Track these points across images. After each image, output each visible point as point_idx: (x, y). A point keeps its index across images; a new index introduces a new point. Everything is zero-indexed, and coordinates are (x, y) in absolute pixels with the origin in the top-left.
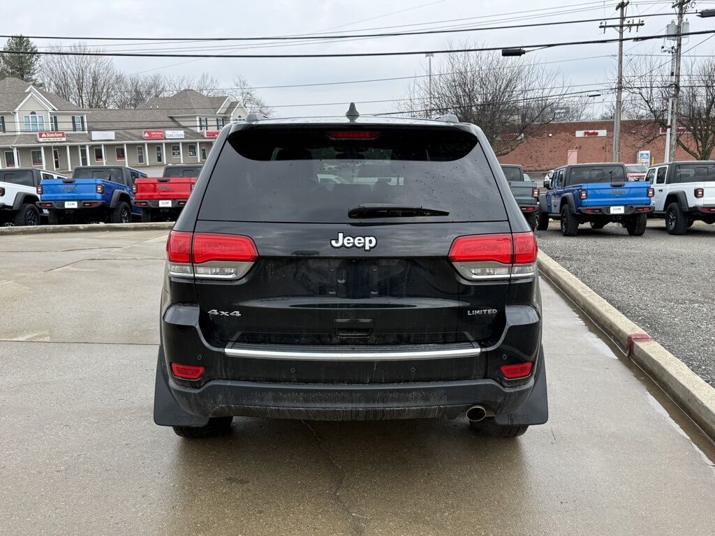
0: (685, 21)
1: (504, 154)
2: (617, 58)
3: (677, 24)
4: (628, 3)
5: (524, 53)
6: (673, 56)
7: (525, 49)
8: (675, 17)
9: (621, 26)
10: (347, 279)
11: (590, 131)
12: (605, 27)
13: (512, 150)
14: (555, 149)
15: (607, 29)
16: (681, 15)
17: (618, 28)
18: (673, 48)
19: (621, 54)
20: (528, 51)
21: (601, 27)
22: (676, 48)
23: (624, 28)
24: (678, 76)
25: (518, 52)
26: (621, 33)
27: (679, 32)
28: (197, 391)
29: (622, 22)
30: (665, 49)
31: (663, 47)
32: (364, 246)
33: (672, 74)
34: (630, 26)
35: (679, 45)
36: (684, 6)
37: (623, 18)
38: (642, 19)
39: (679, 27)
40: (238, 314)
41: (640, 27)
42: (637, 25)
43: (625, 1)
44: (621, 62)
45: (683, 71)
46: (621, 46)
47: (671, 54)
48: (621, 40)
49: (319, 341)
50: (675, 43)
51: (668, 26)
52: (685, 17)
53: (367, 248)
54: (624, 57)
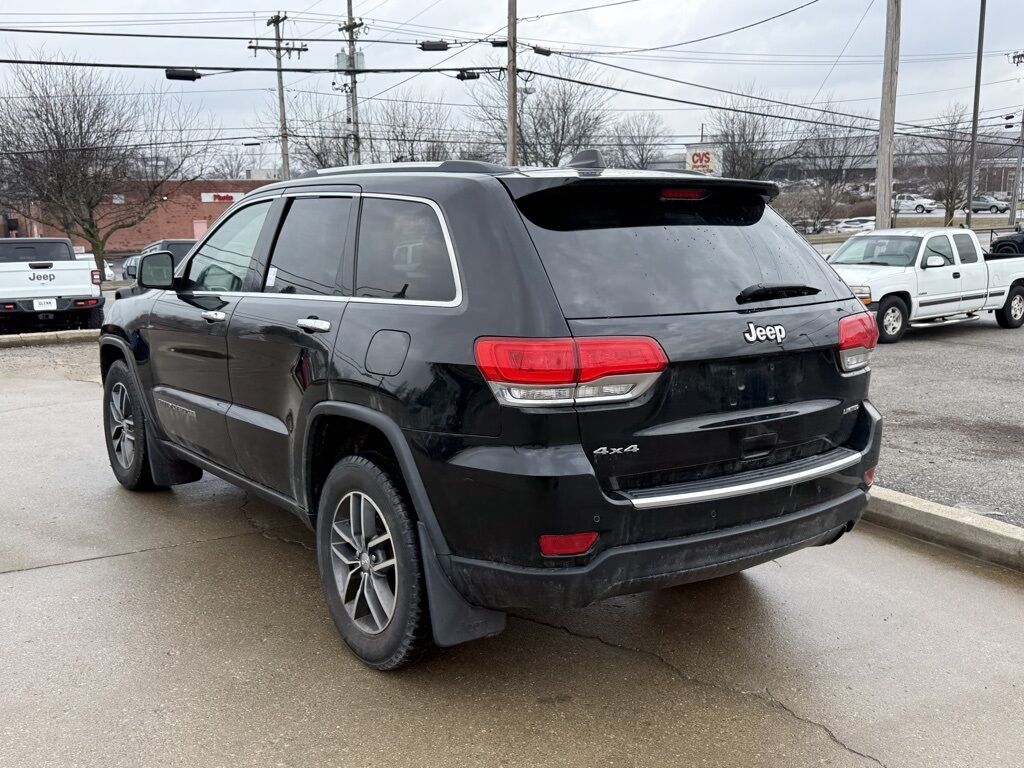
0: (358, 50)
1: (129, 226)
2: (277, 93)
3: (347, 53)
4: (285, 18)
5: (199, 76)
6: (348, 96)
7: (199, 71)
8: (346, 45)
9: (279, 49)
10: (746, 384)
11: (222, 194)
12: (256, 48)
13: (141, 219)
14: (174, 219)
15: (258, 51)
16: (352, 41)
17: (275, 51)
18: (345, 85)
19: (281, 88)
20: (205, 75)
21: (250, 47)
22: (350, 85)
23: (283, 52)
24: (356, 124)
25: (190, 75)
26: (279, 58)
27: (352, 65)
28: (584, 570)
29: (278, 44)
30: (336, 86)
31: (334, 84)
32: (776, 338)
33: (349, 121)
34: (288, 50)
35: (354, 82)
36: (354, 30)
37: (279, 40)
38: (304, 43)
39: (351, 58)
40: (635, 448)
41: (302, 53)
42: (299, 50)
43: (282, 15)
44: (282, 99)
45: (362, 118)
46: (280, 77)
47: (344, 93)
48: (280, 70)
49: (722, 471)
50: (348, 79)
51: (338, 55)
52: (358, 45)
53: (779, 340)
54: (285, 92)
